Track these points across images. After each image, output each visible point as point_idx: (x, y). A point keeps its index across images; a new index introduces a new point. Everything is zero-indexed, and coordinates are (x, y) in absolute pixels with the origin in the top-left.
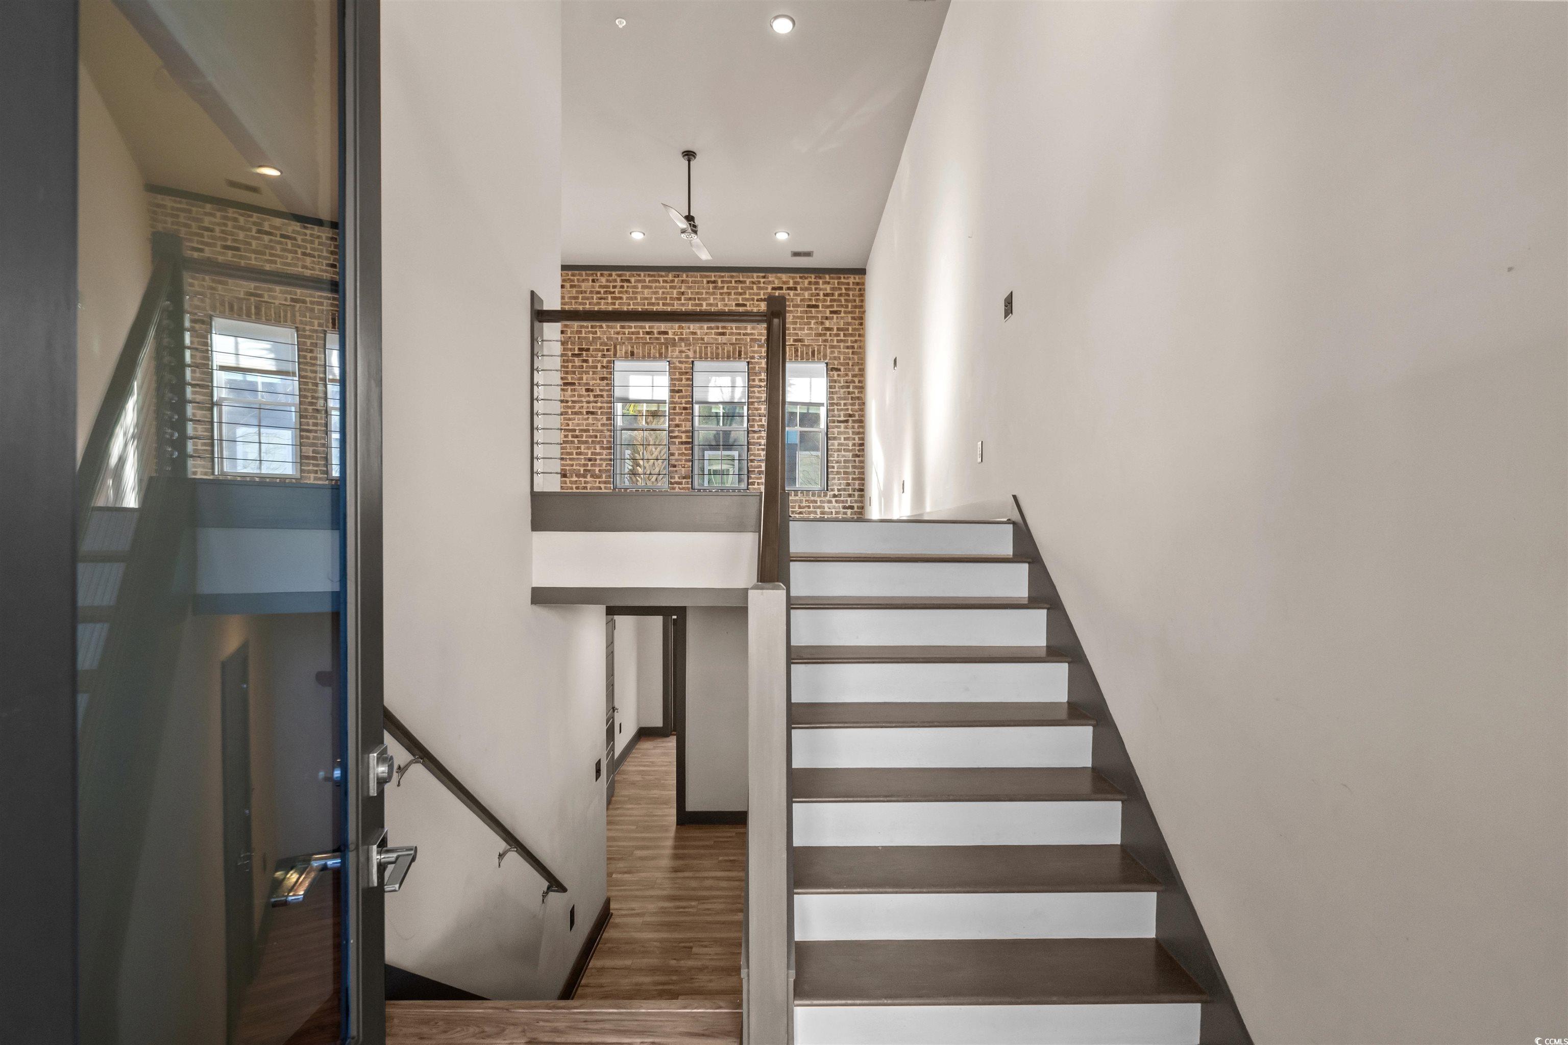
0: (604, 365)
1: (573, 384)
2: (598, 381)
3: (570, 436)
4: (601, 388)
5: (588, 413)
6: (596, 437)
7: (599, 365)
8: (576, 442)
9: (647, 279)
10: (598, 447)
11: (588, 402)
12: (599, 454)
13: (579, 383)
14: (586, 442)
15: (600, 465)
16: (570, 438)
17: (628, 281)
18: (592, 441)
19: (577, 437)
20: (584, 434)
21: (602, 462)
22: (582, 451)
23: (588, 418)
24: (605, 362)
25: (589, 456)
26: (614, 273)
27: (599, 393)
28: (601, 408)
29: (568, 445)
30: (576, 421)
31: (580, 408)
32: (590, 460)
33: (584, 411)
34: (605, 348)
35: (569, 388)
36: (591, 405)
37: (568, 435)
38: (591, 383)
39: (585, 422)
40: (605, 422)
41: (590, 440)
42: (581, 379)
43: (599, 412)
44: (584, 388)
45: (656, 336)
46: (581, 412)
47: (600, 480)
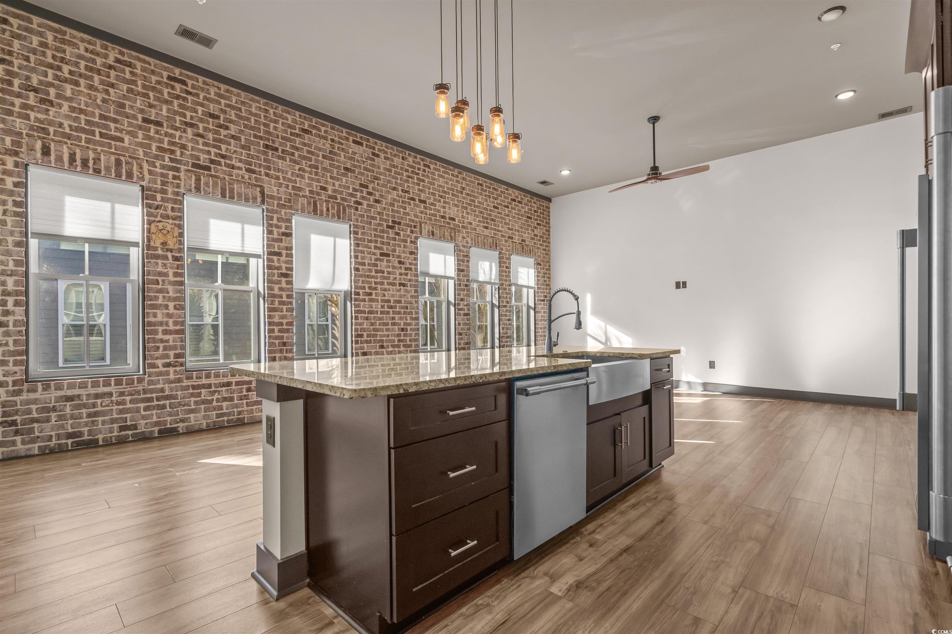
0: (413, 240)
1: (387, 255)
2: (408, 255)
3: (386, 307)
4: (411, 261)
5: (401, 284)
6: (407, 308)
7: (409, 240)
8: (391, 312)
9: (442, 169)
10: (408, 317)
11: (401, 274)
12: (409, 324)
13: (393, 255)
14: (399, 313)
15: (410, 335)
16: (386, 309)
17: (429, 167)
18: (404, 312)
19: (391, 307)
20: (398, 305)
21: (412, 332)
22: (396, 321)
23: (401, 289)
24: (413, 237)
25: (402, 327)
26: (418, 156)
27: (408, 266)
28: (410, 280)
29: (384, 316)
30: (391, 292)
31: (394, 279)
32: (403, 330)
33: (397, 282)
34: (413, 224)
35: (385, 258)
36: (403, 277)
37: (384, 305)
38: (403, 255)
39: (398, 293)
40: (413, 294)
41: (402, 311)
42: (394, 251)
43: (409, 283)
44: (397, 260)
45: (448, 220)
46: (394, 283)
47: (411, 349)
